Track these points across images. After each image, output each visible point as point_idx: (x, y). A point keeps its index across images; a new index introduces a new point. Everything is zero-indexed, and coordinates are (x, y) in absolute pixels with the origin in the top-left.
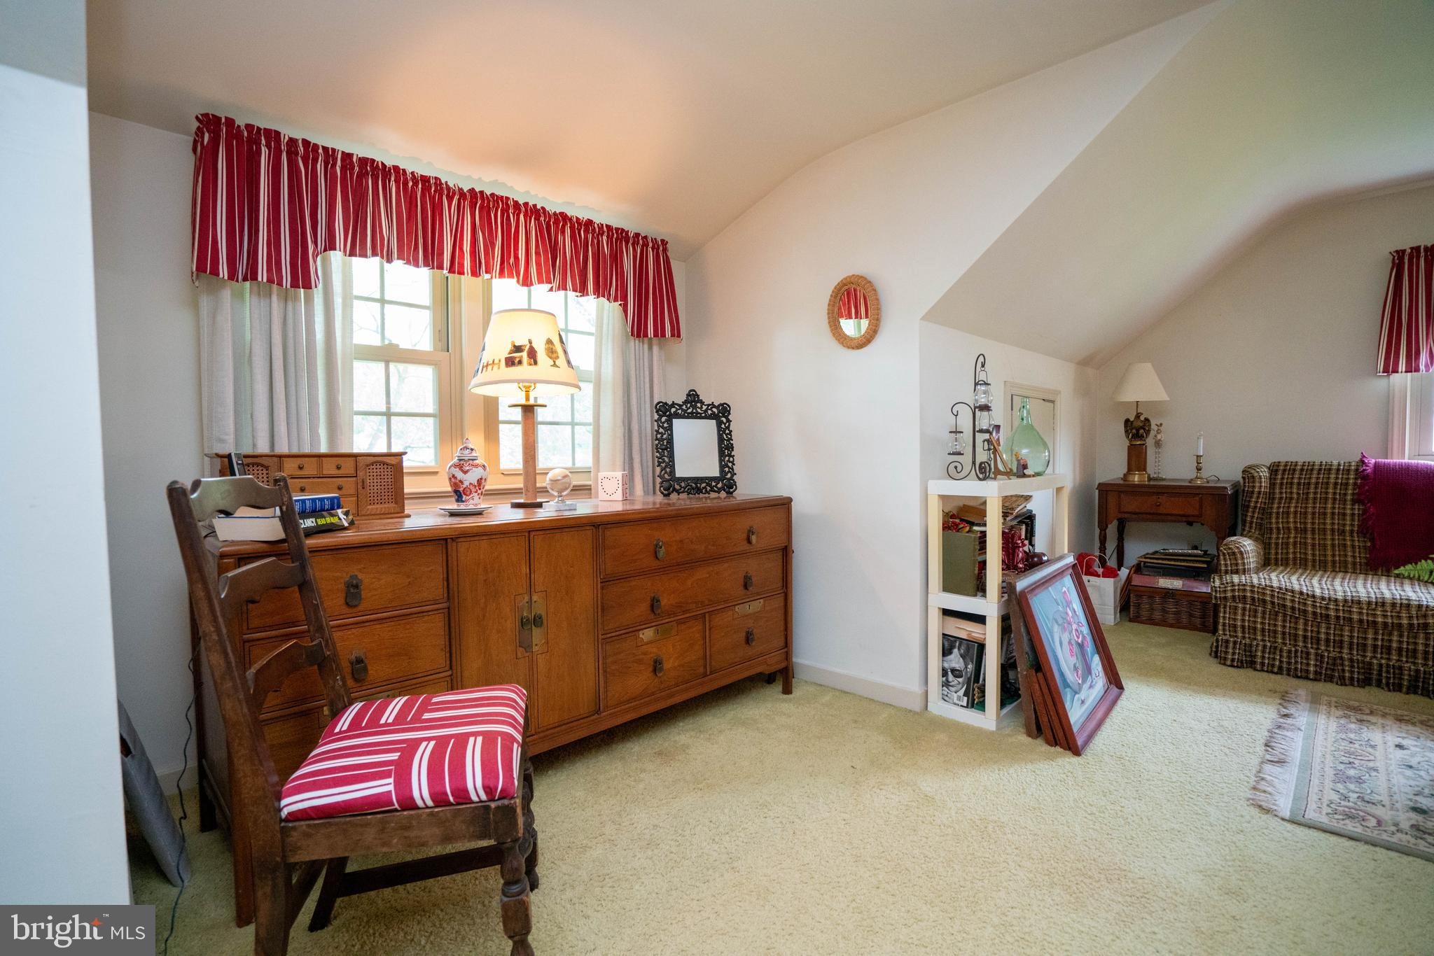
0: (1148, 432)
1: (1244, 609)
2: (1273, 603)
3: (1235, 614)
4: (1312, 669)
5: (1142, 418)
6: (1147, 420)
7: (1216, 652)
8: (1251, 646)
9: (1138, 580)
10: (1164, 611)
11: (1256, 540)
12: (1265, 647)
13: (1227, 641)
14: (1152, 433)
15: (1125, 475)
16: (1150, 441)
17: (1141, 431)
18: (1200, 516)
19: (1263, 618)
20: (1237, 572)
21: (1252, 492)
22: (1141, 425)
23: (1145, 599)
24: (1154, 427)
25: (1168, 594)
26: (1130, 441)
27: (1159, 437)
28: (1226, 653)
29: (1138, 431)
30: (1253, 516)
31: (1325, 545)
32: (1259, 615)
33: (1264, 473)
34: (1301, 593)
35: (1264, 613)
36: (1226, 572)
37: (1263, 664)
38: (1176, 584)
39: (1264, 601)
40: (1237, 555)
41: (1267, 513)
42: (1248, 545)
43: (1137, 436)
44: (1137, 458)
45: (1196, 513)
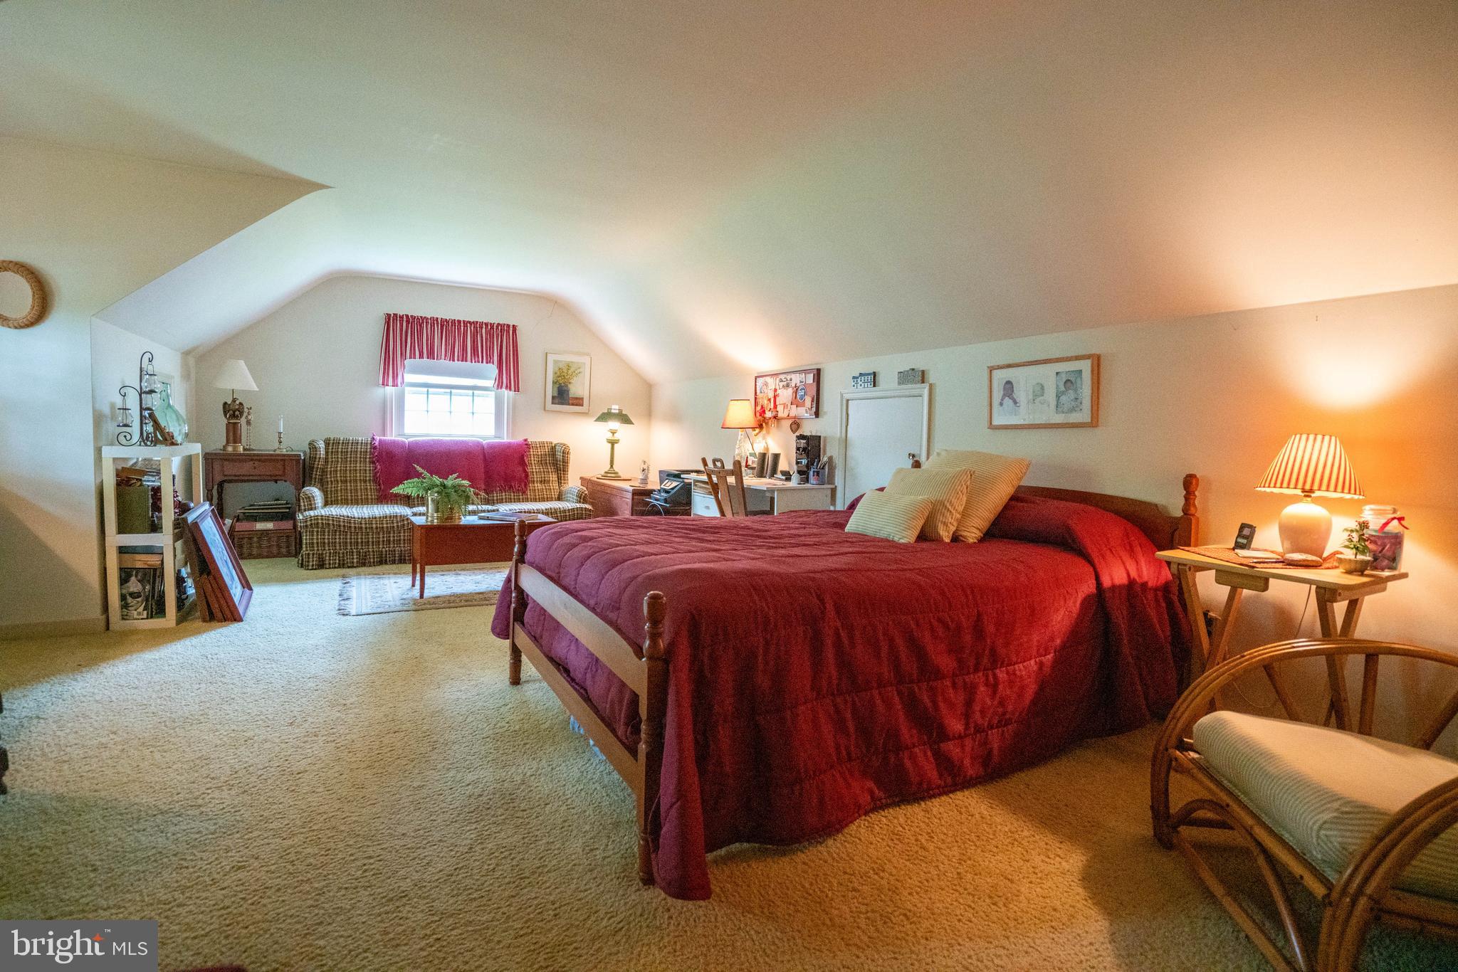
0: (241, 413)
1: (318, 532)
2: (333, 524)
3: (313, 535)
4: (355, 561)
5: (237, 402)
6: (241, 404)
7: (302, 564)
8: (322, 554)
9: (243, 526)
10: (260, 547)
11: (319, 489)
12: (330, 553)
13: (309, 554)
14: (245, 414)
15: (224, 447)
16: (243, 421)
17: (237, 413)
18: (284, 474)
19: (329, 535)
20: (311, 509)
21: (315, 458)
22: (237, 407)
23: (246, 540)
24: (246, 410)
25: (265, 533)
26: (228, 419)
27: (250, 417)
28: (308, 562)
29: (234, 412)
30: (316, 474)
31: (357, 490)
32: (326, 534)
33: (321, 445)
34: (348, 517)
35: (329, 532)
36: (305, 510)
37: (330, 564)
38: (269, 525)
39: (329, 524)
40: (310, 499)
41: (324, 471)
42: (316, 492)
43: (234, 416)
44: (233, 434)
45: (280, 473)
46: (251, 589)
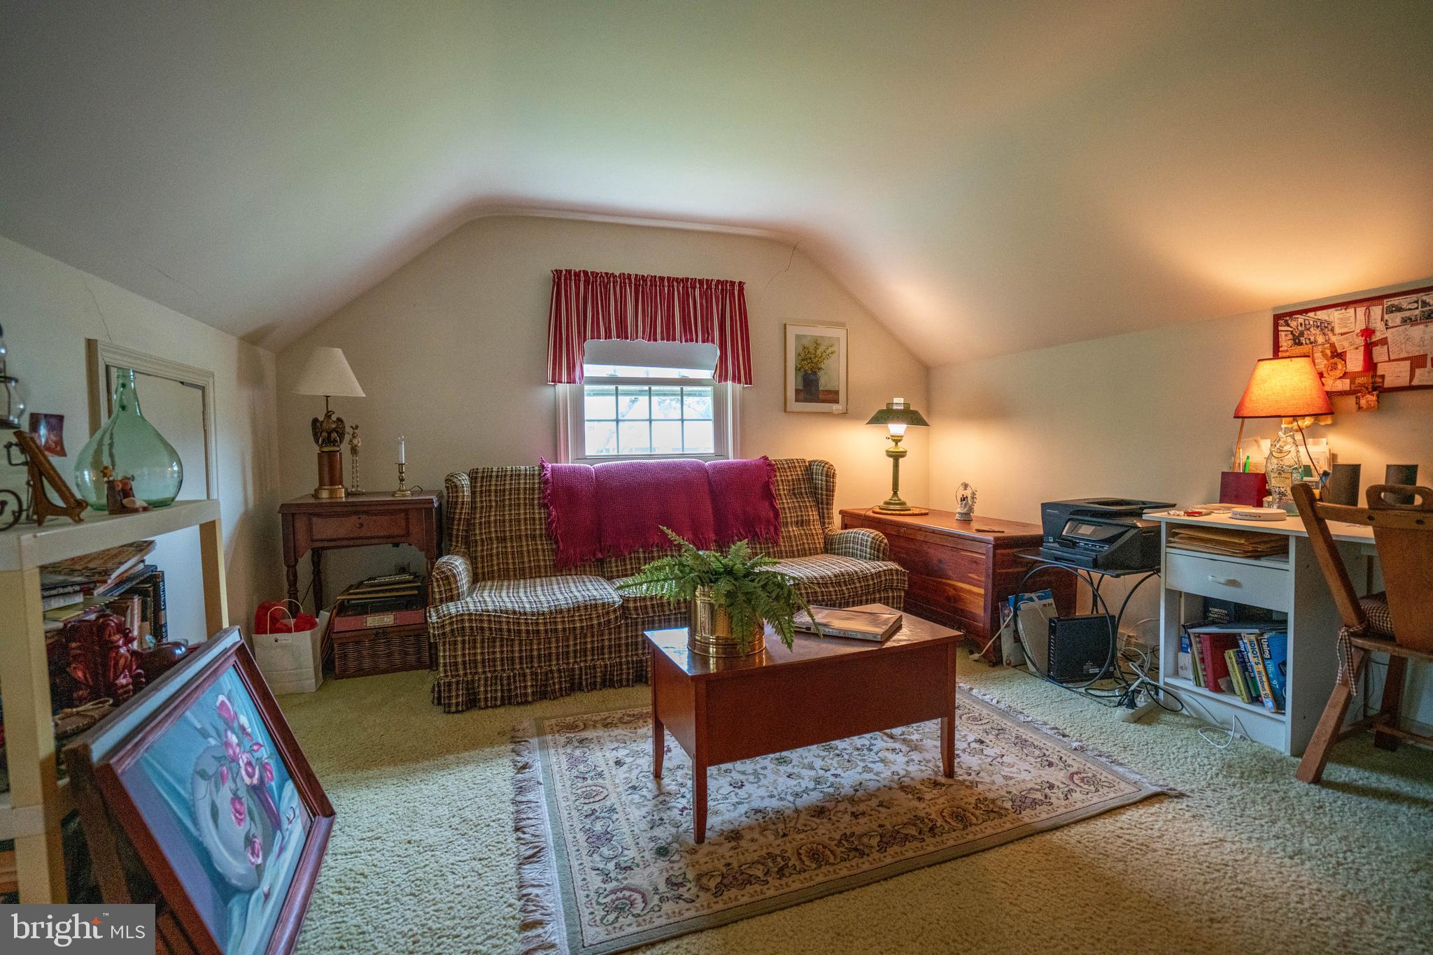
0: (341, 435)
1: (463, 642)
2: (490, 629)
3: (455, 650)
4: (529, 691)
5: (334, 418)
6: (339, 420)
7: (439, 698)
8: (473, 681)
9: (342, 624)
10: (374, 656)
11: (463, 556)
12: (486, 679)
13: (450, 684)
14: (347, 437)
15: (316, 490)
16: (345, 448)
17: (334, 435)
18: (408, 534)
19: (483, 647)
20: (451, 599)
21: (456, 503)
22: (333, 426)
23: (351, 646)
24: (348, 429)
25: (382, 632)
26: (321, 446)
27: (355, 442)
28: (450, 698)
29: (329, 434)
30: (459, 528)
31: (522, 553)
32: (479, 645)
33: (465, 481)
34: (514, 612)
35: (483, 641)
36: (441, 601)
37: (486, 699)
38: (388, 619)
39: (482, 629)
40: (449, 579)
41: (470, 524)
42: (459, 565)
43: (329, 441)
44: (330, 470)
45: (402, 532)
46: (329, 813)
